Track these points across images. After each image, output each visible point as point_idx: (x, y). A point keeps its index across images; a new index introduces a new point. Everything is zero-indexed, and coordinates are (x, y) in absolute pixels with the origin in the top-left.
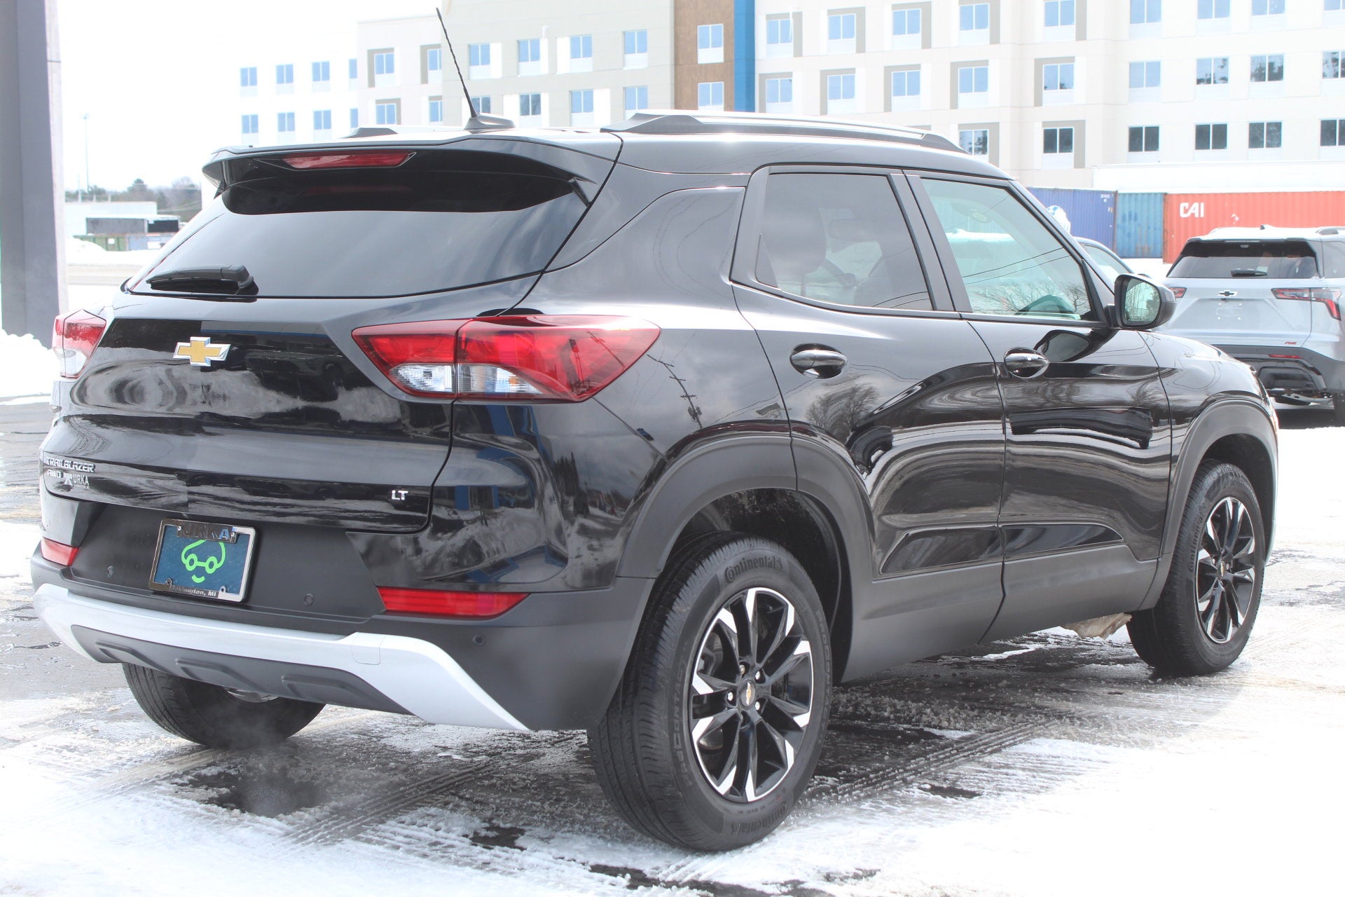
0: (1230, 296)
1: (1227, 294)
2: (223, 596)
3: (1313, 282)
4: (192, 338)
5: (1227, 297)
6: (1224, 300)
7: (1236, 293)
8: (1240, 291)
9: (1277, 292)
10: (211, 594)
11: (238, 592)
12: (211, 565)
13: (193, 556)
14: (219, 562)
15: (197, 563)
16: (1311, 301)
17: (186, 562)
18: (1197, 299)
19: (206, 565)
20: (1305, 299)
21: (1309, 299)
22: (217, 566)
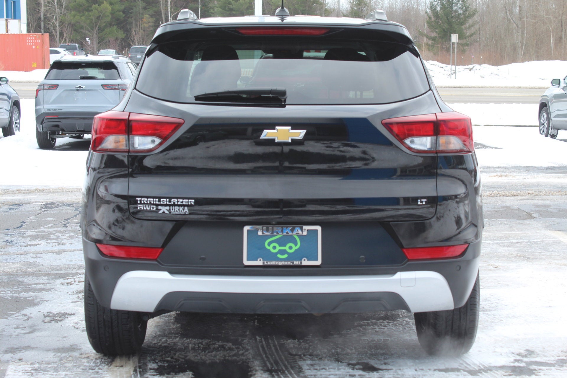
0: (81, 88)
1: (80, 87)
2: (305, 263)
3: (118, 81)
4: (277, 127)
5: (79, 89)
6: (78, 90)
7: (84, 87)
8: (86, 86)
9: (103, 86)
10: (296, 263)
11: (316, 259)
12: (291, 248)
13: (274, 244)
14: (296, 245)
15: (278, 248)
16: (119, 90)
17: (270, 248)
18: (63, 90)
19: (287, 248)
20: (116, 89)
21: (118, 89)
22: (295, 248)
